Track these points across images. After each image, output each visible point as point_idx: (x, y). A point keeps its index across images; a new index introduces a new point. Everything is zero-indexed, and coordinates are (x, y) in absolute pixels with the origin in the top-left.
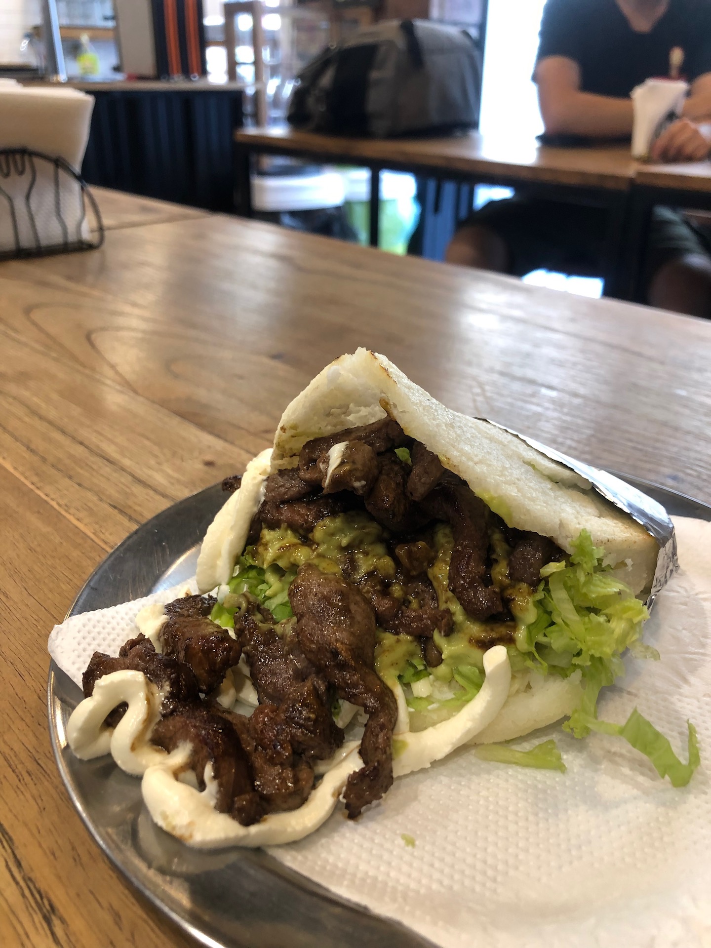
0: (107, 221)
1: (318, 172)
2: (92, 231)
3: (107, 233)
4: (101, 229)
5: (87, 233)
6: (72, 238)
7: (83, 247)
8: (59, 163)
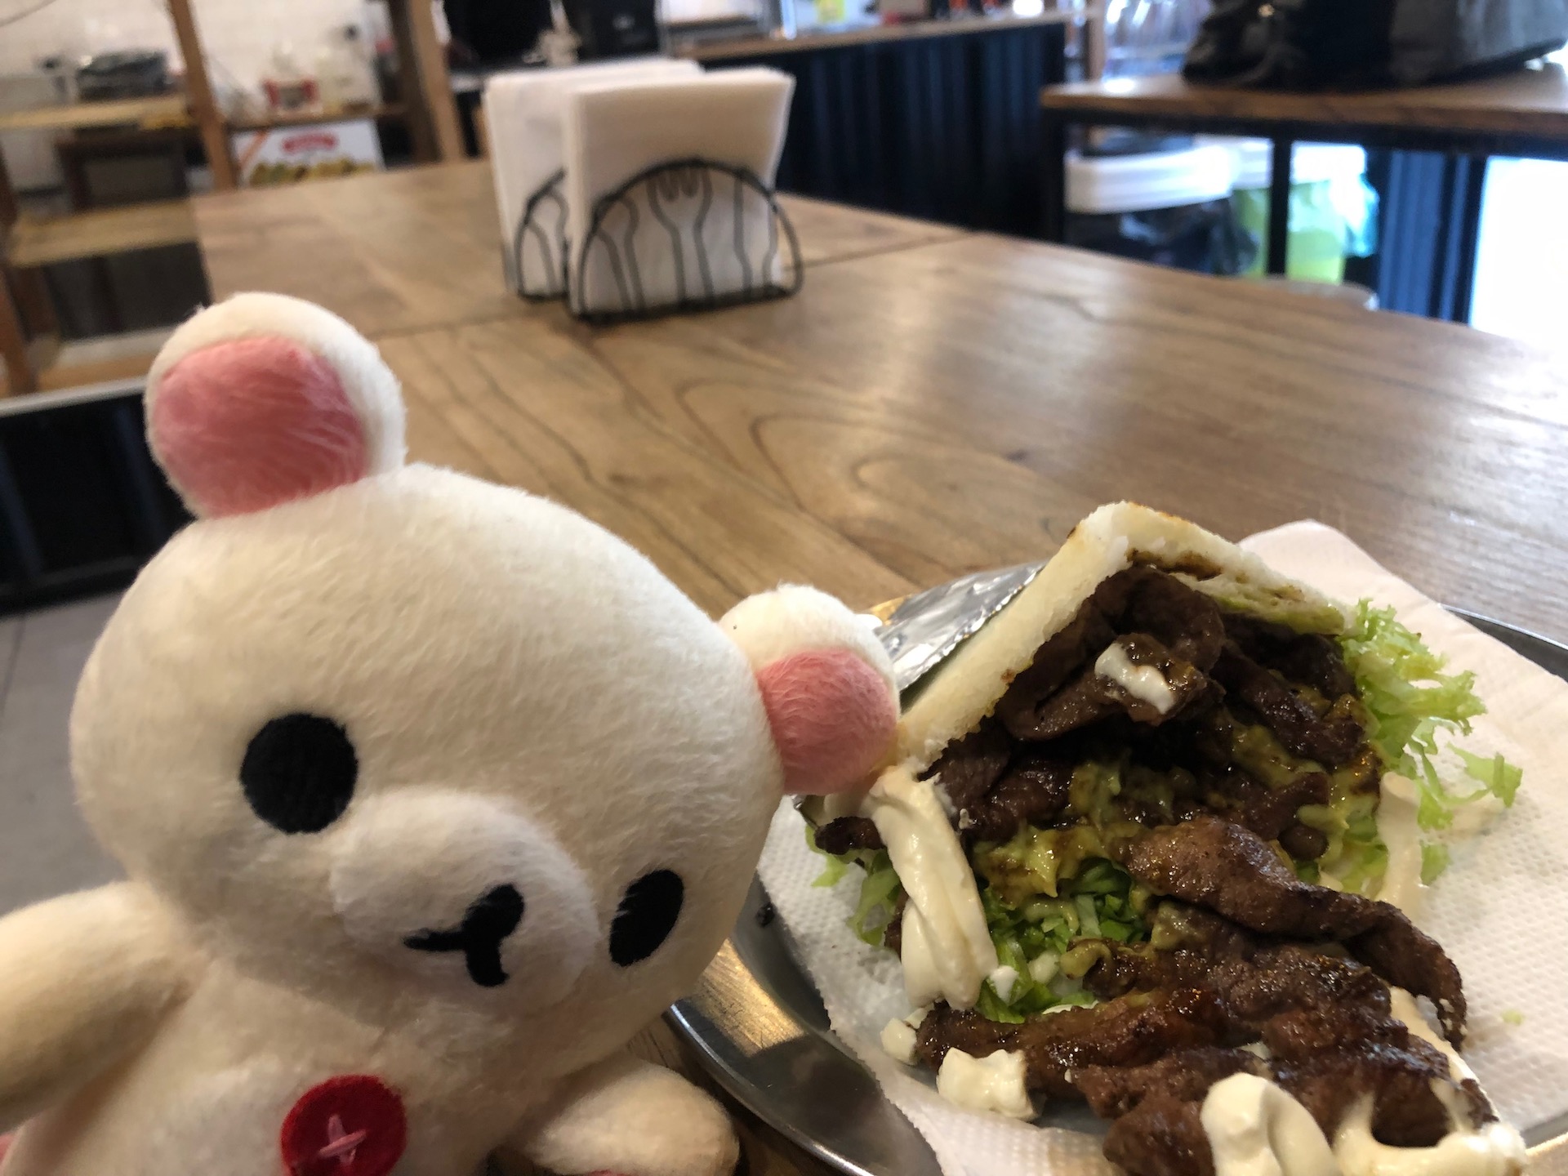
0: (808, 253)
1: (1189, 146)
2: (786, 269)
3: (808, 272)
4: (798, 266)
5: (779, 274)
6: (757, 281)
7: (772, 294)
8: (744, 175)
